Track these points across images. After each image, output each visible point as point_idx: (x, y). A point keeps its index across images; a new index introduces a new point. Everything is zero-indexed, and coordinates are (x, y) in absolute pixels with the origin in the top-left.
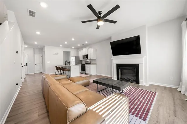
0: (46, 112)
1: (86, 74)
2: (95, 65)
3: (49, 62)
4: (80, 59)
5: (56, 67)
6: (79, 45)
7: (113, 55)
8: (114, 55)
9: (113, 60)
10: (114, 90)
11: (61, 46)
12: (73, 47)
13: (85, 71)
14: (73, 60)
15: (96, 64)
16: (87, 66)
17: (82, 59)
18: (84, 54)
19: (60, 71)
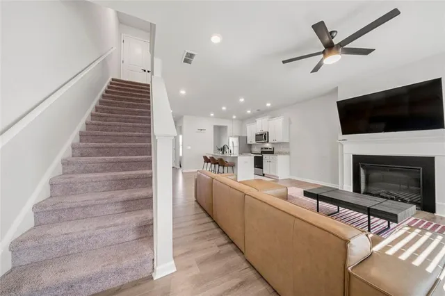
0: (226, 242)
1: (264, 175)
2: (286, 157)
3: (189, 148)
4: (249, 142)
5: (205, 158)
6: (249, 112)
7: (343, 134)
8: (345, 132)
9: (343, 145)
10: (371, 217)
11: (212, 115)
12: (234, 117)
13: (262, 168)
14: (232, 143)
15: (288, 153)
16: (266, 157)
17: (254, 142)
18: (259, 132)
19: (213, 165)
